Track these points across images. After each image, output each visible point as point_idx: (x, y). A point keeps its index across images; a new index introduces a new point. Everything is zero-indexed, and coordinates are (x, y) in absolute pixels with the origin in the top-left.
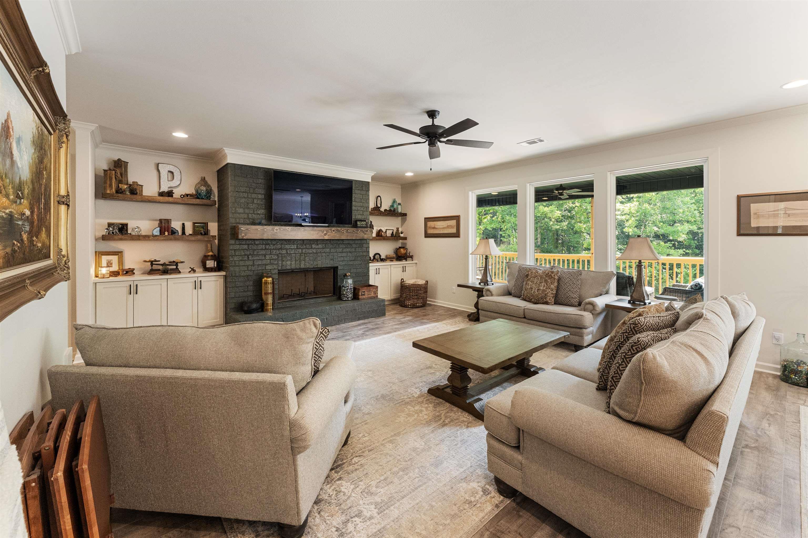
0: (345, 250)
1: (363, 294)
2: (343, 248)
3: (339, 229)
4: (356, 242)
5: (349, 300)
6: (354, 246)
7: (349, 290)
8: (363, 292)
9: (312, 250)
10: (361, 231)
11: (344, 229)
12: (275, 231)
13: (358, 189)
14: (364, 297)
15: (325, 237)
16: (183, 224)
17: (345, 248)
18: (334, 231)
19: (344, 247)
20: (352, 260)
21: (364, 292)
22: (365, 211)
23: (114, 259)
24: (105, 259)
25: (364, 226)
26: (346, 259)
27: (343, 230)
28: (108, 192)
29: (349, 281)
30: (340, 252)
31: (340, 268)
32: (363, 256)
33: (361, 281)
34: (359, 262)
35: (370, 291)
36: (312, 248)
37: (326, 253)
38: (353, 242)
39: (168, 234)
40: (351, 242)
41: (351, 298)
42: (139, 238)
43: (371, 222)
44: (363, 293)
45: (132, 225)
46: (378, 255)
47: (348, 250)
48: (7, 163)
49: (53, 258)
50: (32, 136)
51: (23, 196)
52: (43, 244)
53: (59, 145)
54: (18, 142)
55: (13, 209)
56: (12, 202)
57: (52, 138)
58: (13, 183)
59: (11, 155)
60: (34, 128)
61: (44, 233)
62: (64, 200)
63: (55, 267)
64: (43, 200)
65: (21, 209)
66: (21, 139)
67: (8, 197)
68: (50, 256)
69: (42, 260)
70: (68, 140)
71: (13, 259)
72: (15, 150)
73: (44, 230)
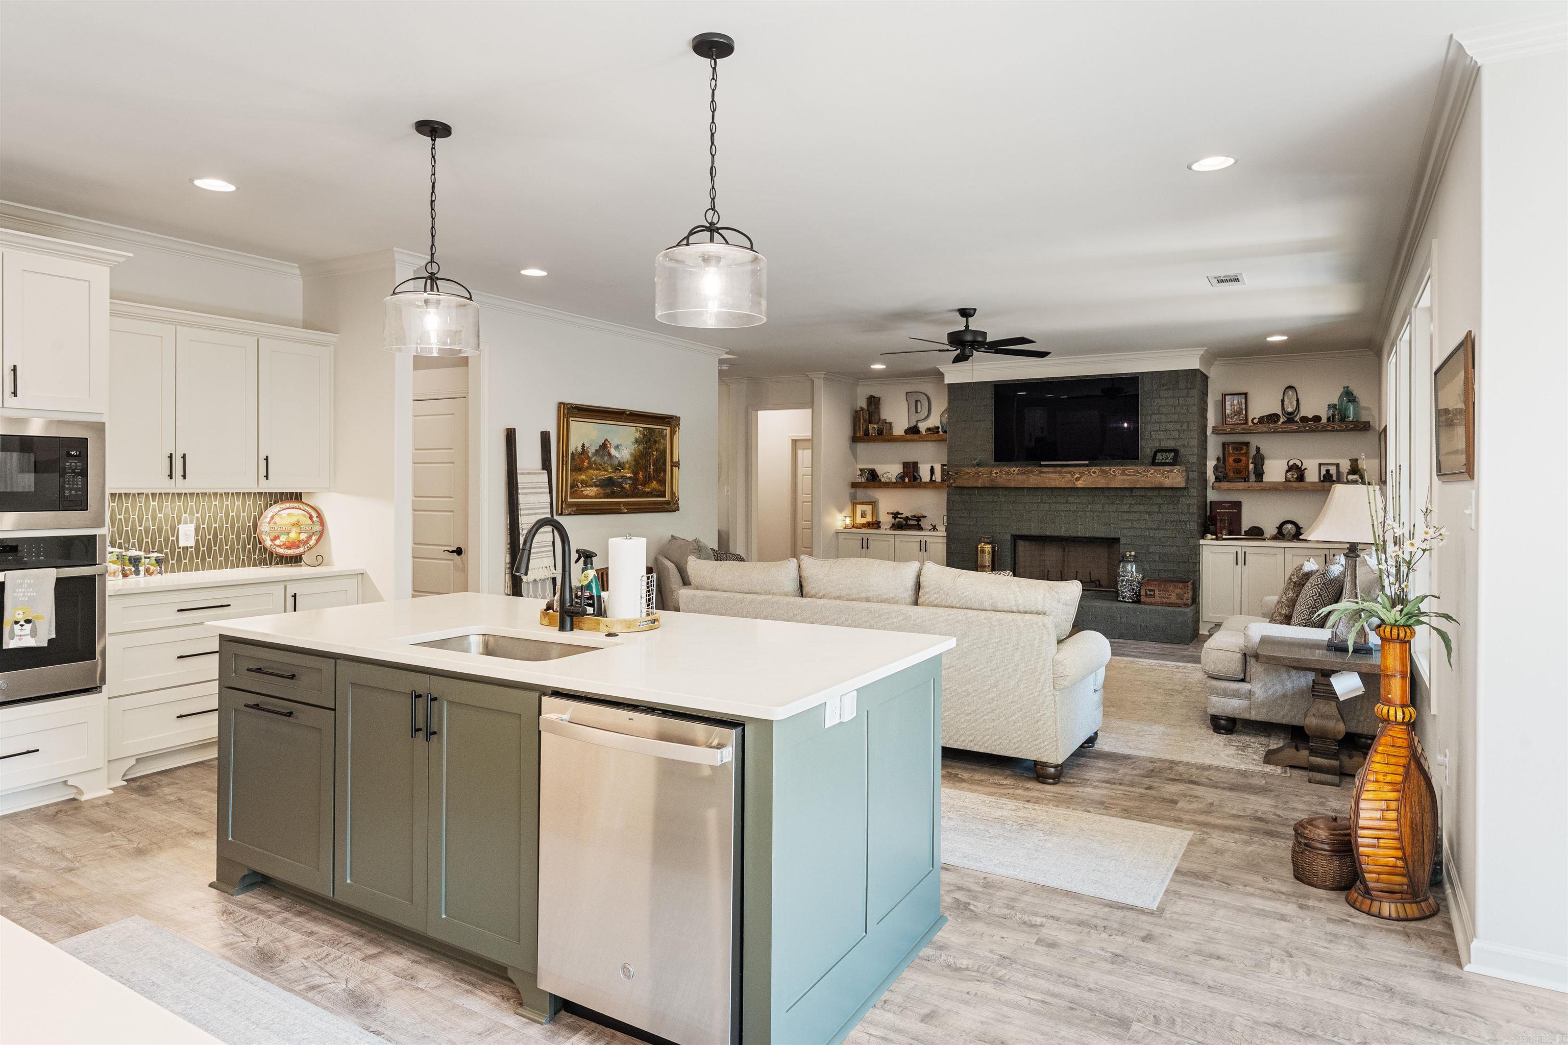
0: (1135, 508)
1: (1151, 595)
2: (1131, 504)
3: (1107, 468)
4: (1163, 493)
5: (1125, 602)
6: (1159, 501)
7: (1124, 583)
8: (1150, 590)
9: (1067, 505)
10: (1155, 471)
11: (1117, 468)
12: (994, 475)
13: (1166, 387)
14: (1153, 600)
15: (1076, 483)
16: (932, 467)
17: (1136, 504)
18: (1094, 472)
19: (1133, 502)
20: (1151, 529)
21: (1154, 590)
22: (1184, 431)
23: (868, 509)
24: (860, 508)
25: (1167, 461)
26: (1136, 525)
27: (1113, 472)
28: (858, 435)
29: (1129, 568)
30: (1123, 512)
31: (1123, 541)
32: (1180, 521)
33: (1174, 571)
34: (1169, 533)
35: (1167, 591)
36: (1067, 502)
37: (1093, 512)
38: (1156, 493)
39: (910, 481)
40: (1149, 493)
41: (1130, 598)
42: (888, 485)
43: (1258, 449)
44: (1148, 593)
45: (880, 469)
46: (1289, 526)
47: (1142, 507)
48: (606, 458)
49: (668, 497)
50: (633, 440)
51: (623, 469)
52: (654, 490)
53: (673, 433)
54: (617, 447)
55: (613, 475)
56: (611, 472)
57: (668, 431)
58: (611, 465)
59: (610, 454)
60: (638, 435)
61: (654, 484)
62: (676, 465)
63: (668, 503)
64: (652, 467)
65: (621, 474)
66: (621, 445)
67: (607, 471)
68: (665, 496)
69: (651, 497)
70: (679, 429)
71: (613, 495)
72: (613, 452)
73: (655, 482)
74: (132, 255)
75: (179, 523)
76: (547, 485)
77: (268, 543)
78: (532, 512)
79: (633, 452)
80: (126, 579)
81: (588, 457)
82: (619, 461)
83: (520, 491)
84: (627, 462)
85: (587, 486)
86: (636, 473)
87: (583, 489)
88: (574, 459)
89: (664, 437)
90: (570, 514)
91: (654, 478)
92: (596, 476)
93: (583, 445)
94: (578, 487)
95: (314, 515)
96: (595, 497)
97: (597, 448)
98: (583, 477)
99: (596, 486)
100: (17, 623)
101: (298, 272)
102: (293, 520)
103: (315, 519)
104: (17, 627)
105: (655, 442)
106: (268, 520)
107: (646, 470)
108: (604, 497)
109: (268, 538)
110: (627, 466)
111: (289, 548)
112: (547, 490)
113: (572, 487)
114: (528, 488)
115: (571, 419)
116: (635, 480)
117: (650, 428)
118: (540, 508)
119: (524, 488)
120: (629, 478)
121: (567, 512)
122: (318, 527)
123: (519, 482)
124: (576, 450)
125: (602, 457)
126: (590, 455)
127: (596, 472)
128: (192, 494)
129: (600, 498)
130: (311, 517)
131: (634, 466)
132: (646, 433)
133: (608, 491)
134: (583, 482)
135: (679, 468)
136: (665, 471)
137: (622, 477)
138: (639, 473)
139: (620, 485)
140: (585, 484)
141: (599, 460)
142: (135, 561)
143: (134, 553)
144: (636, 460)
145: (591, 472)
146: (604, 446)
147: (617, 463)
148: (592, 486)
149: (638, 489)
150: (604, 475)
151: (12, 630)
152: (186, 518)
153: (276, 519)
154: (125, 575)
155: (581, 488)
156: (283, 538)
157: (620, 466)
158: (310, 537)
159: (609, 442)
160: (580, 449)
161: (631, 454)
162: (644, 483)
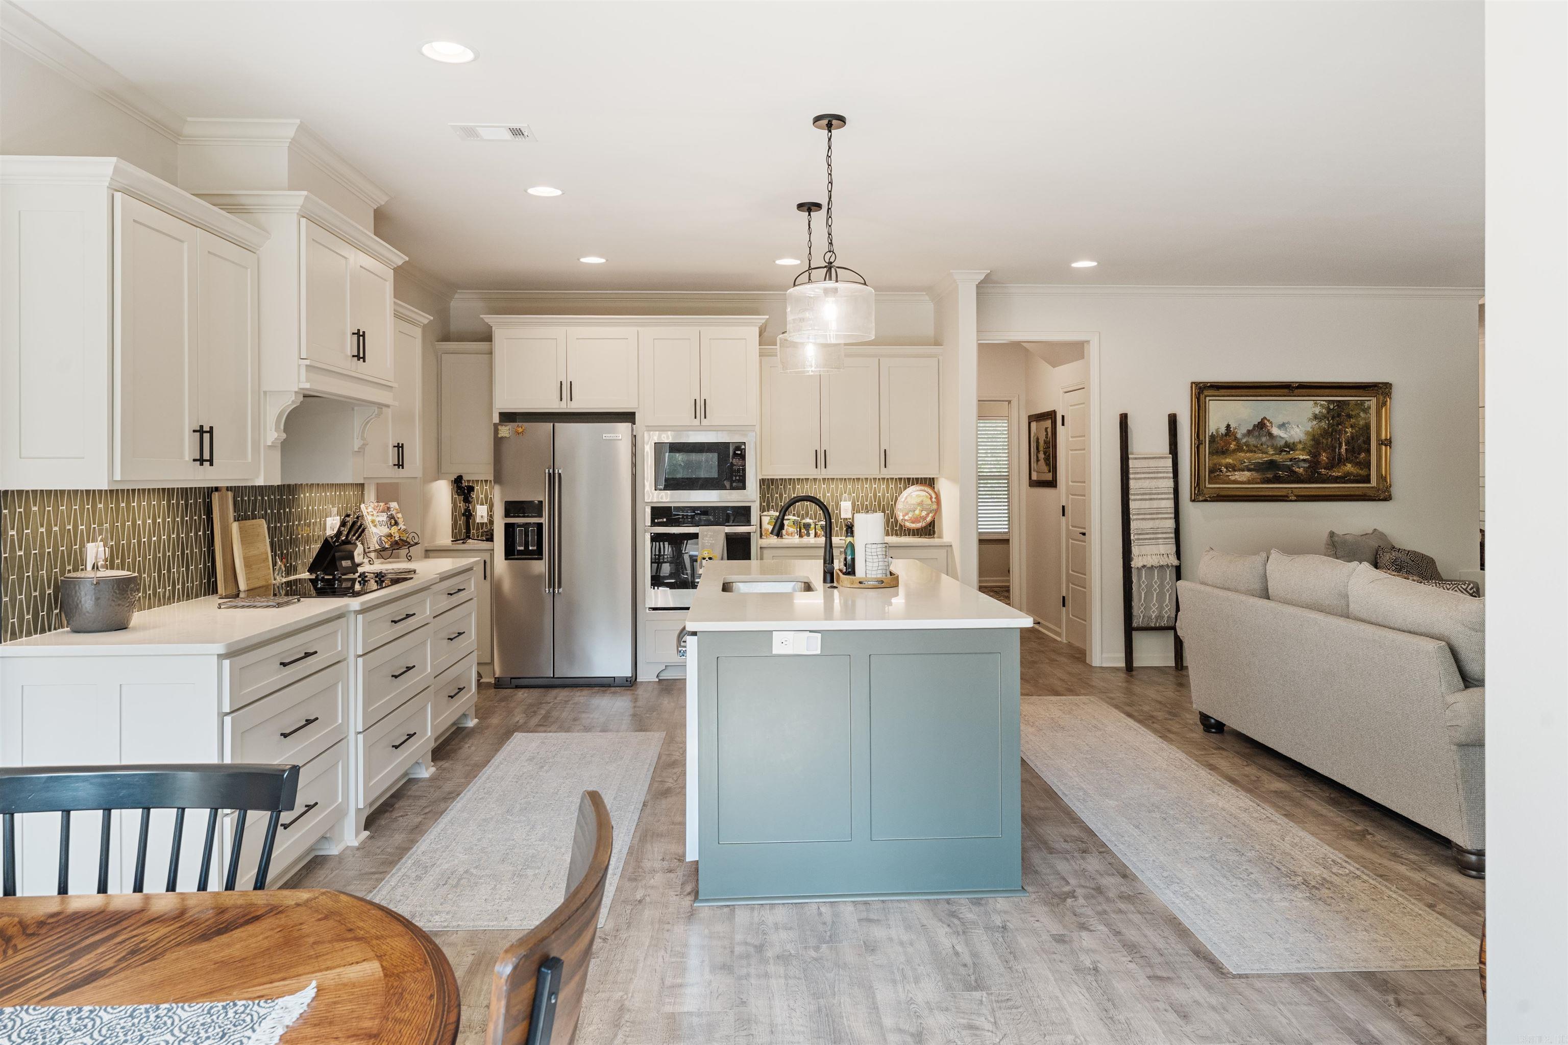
48: (1264, 439)
49: (1374, 483)
50: (1311, 416)
51: (1292, 450)
52: (1348, 474)
53: (1382, 405)
54: (1282, 426)
55: (1277, 458)
56: (1273, 455)
57: (1372, 402)
58: (1274, 447)
59: (1270, 435)
60: (1317, 410)
61: (1349, 467)
62: (1388, 443)
63: (1377, 489)
64: (1344, 447)
65: (1290, 456)
66: (1288, 423)
67: (1266, 453)
68: (1369, 481)
69: (1344, 483)
70: (1390, 398)
71: (1277, 479)
72: (1275, 431)
73: (1349, 465)
74: (768, 317)
75: (841, 501)
76: (1171, 470)
77: (900, 518)
78: (1147, 497)
79: (1310, 430)
80: (801, 539)
81: (1236, 439)
82: (1286, 442)
83: (1131, 476)
84: (1300, 442)
85: (1235, 471)
86: (1315, 455)
87: (1229, 474)
88: (1214, 441)
89: (1366, 410)
90: (1206, 501)
91: (1348, 460)
92: (1249, 459)
93: (1228, 426)
94: (1221, 471)
95: (934, 496)
96: (1249, 482)
97: (1251, 428)
98: (1229, 460)
99: (1249, 470)
100: (704, 559)
101: (927, 298)
102: (919, 500)
103: (934, 500)
104: (704, 561)
105: (1349, 416)
106: (903, 500)
107: (1334, 451)
108: (1262, 483)
109: (901, 514)
110: (1300, 446)
111: (913, 522)
112: (1171, 475)
113: (1211, 472)
114: (1144, 473)
115: (1208, 399)
116: (1314, 464)
117: (1339, 401)
118: (1158, 494)
119: (1135, 473)
120: (1304, 460)
121: (1201, 498)
122: (935, 507)
123: (1130, 466)
124: (1217, 430)
125: (1259, 437)
126: (1239, 436)
127: (1248, 455)
128: (849, 479)
129: (1258, 483)
130: (931, 498)
131: (1312, 446)
132: (1332, 407)
133: (1270, 475)
134: (1227, 466)
135: (1390, 448)
136: (1368, 451)
137: (1291, 460)
138: (1320, 454)
139: (1289, 469)
140: (1234, 468)
141: (1252, 441)
142: (807, 526)
143: (808, 520)
144: (1313, 439)
145: (1242, 454)
146: (1261, 426)
147: (1282, 443)
148: (1243, 470)
149: (1319, 473)
150: (1260, 457)
151: (701, 563)
152: (845, 497)
153: (909, 499)
154: (801, 536)
155: (1226, 472)
156: (910, 515)
157: (1289, 447)
158: (928, 515)
159: (1269, 421)
160: (1223, 430)
161: (1307, 433)
162: (1331, 466)
